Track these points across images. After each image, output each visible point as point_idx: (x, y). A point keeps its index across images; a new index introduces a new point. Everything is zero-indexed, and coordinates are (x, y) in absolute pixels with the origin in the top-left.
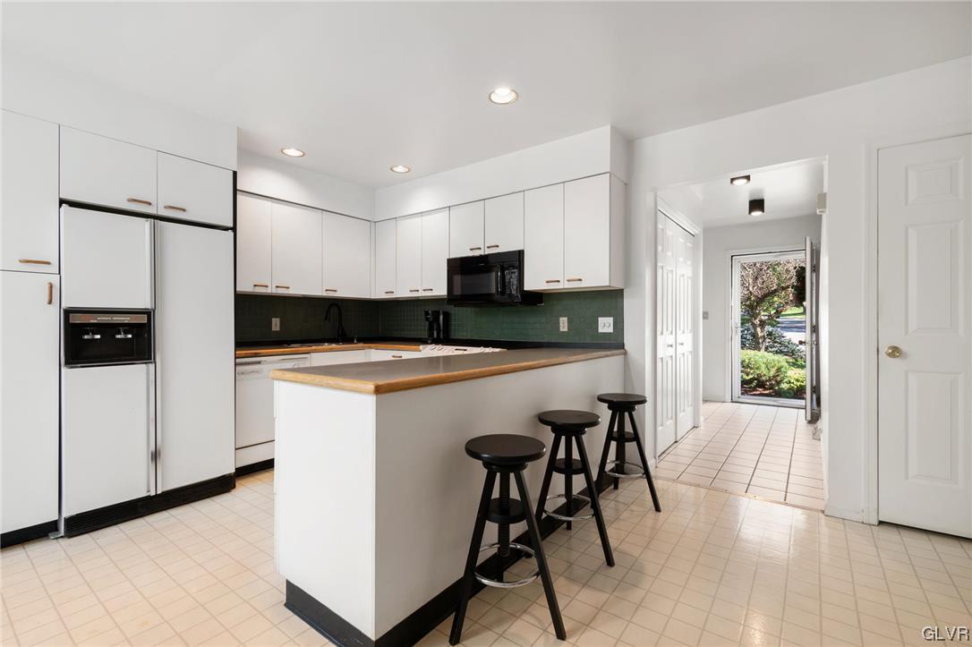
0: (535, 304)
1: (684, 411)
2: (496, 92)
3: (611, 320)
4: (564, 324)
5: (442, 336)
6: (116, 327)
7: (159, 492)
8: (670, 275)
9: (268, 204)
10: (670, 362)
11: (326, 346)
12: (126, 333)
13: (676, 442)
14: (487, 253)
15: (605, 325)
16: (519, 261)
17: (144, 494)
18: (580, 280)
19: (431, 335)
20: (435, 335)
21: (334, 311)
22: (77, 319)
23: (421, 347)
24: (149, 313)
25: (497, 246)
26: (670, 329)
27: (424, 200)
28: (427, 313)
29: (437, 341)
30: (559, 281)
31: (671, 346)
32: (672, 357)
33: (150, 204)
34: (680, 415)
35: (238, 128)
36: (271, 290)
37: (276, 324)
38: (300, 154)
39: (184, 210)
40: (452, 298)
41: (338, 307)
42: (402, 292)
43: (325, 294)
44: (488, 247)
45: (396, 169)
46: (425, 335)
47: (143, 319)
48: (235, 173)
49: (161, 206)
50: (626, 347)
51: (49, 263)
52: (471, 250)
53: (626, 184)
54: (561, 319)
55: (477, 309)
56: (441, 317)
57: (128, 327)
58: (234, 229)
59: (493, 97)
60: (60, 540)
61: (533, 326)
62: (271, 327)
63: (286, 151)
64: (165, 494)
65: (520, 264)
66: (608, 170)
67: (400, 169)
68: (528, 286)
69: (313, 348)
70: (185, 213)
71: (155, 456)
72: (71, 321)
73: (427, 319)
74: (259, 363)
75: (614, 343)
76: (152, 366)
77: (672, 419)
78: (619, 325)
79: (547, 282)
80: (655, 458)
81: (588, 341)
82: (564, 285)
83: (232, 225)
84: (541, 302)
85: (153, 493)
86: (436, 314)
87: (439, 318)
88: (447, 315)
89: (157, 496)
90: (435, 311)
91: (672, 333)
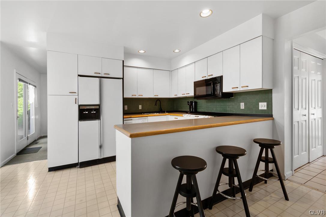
0: (229, 97)
1: (315, 147)
2: (203, 12)
3: (265, 104)
4: (242, 106)
5: (194, 111)
6: (92, 110)
7: (102, 158)
8: (304, 81)
9: (136, 69)
10: (304, 123)
11: (155, 114)
12: (94, 111)
13: (309, 163)
14: (208, 78)
15: (263, 106)
16: (221, 80)
17: (98, 158)
18: (248, 86)
19: (190, 110)
20: (192, 110)
21: (158, 102)
22: (81, 108)
23: (183, 115)
24: (99, 105)
25: (212, 75)
26: (304, 107)
27: (186, 61)
28: (188, 102)
29: (192, 113)
30: (238, 88)
31: (305, 115)
32: (306, 121)
33: (100, 73)
34: (312, 150)
35: (124, 47)
36: (137, 97)
37: (140, 107)
38: (144, 52)
39: (109, 74)
40: (196, 97)
41: (159, 100)
42: (180, 95)
43: (154, 97)
44: (209, 76)
45: (175, 51)
46: (188, 110)
47: (98, 107)
48: (123, 61)
49: (103, 74)
50: (274, 117)
51: (76, 93)
52: (202, 77)
53: (273, 40)
54: (241, 104)
55: (207, 100)
56: (194, 103)
57: (95, 110)
58: (123, 79)
59: (202, 15)
60: (78, 168)
61: (229, 106)
62: (139, 108)
63: (140, 51)
64: (104, 159)
65: (221, 81)
66: (261, 35)
67: (177, 51)
68: (225, 90)
69: (149, 115)
70: (109, 75)
71: (101, 147)
72: (80, 108)
73: (188, 104)
74: (132, 120)
75: (268, 115)
76: (100, 121)
77: (306, 151)
78: (270, 106)
79: (232, 88)
80: (292, 170)
81: (254, 113)
82: (240, 89)
83: (122, 77)
84: (232, 97)
85: (100, 158)
86: (192, 102)
87: (193, 104)
88: (196, 103)
89: (101, 159)
90: (191, 101)
91: (306, 109)
